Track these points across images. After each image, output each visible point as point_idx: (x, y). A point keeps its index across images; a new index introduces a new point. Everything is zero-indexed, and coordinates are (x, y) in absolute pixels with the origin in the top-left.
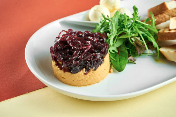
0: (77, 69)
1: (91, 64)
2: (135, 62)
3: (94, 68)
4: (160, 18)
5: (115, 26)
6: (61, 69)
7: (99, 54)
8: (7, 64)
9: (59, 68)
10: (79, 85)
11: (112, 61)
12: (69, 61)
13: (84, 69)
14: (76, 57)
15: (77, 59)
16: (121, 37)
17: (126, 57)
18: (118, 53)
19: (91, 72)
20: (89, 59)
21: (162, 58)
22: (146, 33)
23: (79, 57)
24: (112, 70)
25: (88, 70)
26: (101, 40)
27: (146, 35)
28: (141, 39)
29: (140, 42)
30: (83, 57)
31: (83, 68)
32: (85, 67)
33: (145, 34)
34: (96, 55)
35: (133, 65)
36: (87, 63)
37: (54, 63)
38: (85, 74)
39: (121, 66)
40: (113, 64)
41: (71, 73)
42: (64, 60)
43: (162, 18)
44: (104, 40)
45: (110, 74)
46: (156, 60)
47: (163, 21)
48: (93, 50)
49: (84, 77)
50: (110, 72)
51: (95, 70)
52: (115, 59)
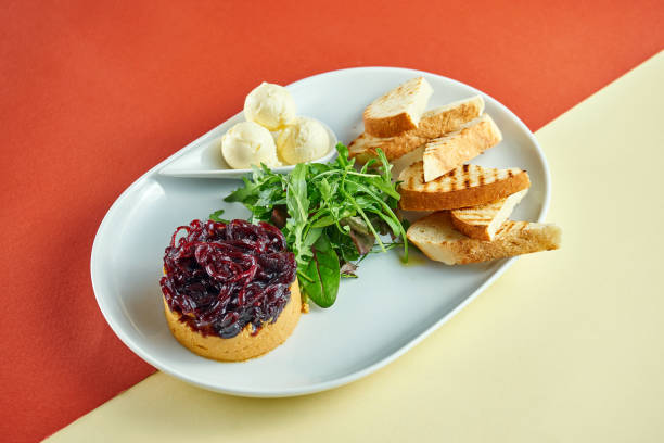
0: (234, 329)
1: (264, 312)
2: (355, 272)
3: (271, 319)
4: (398, 145)
5: (302, 201)
6: (195, 329)
7: (280, 285)
8: (48, 317)
9: (189, 328)
10: (240, 358)
11: (305, 283)
12: (214, 313)
13: (250, 325)
14: (228, 300)
15: (231, 307)
16: (317, 225)
17: (335, 269)
18: (314, 258)
19: (266, 328)
20: (259, 304)
21: (415, 254)
22: (374, 205)
23: (234, 301)
24: (307, 306)
25: (259, 326)
26: (276, 240)
27: (374, 208)
28: (363, 219)
29: (363, 228)
30: (244, 299)
31: (247, 323)
32: (252, 321)
33: (370, 206)
34: (274, 291)
35: (353, 282)
36: (254, 312)
37: (174, 317)
38: (253, 335)
39: (326, 295)
40: (308, 290)
41: (220, 336)
42: (200, 310)
43: (403, 145)
44: (280, 241)
45: (303, 315)
46: (403, 261)
47: (406, 150)
48: (263, 273)
49: (250, 341)
50: (303, 310)
51: (274, 321)
52: (310, 276)
